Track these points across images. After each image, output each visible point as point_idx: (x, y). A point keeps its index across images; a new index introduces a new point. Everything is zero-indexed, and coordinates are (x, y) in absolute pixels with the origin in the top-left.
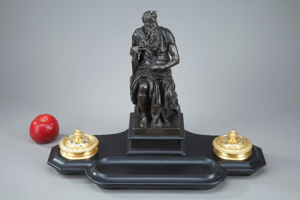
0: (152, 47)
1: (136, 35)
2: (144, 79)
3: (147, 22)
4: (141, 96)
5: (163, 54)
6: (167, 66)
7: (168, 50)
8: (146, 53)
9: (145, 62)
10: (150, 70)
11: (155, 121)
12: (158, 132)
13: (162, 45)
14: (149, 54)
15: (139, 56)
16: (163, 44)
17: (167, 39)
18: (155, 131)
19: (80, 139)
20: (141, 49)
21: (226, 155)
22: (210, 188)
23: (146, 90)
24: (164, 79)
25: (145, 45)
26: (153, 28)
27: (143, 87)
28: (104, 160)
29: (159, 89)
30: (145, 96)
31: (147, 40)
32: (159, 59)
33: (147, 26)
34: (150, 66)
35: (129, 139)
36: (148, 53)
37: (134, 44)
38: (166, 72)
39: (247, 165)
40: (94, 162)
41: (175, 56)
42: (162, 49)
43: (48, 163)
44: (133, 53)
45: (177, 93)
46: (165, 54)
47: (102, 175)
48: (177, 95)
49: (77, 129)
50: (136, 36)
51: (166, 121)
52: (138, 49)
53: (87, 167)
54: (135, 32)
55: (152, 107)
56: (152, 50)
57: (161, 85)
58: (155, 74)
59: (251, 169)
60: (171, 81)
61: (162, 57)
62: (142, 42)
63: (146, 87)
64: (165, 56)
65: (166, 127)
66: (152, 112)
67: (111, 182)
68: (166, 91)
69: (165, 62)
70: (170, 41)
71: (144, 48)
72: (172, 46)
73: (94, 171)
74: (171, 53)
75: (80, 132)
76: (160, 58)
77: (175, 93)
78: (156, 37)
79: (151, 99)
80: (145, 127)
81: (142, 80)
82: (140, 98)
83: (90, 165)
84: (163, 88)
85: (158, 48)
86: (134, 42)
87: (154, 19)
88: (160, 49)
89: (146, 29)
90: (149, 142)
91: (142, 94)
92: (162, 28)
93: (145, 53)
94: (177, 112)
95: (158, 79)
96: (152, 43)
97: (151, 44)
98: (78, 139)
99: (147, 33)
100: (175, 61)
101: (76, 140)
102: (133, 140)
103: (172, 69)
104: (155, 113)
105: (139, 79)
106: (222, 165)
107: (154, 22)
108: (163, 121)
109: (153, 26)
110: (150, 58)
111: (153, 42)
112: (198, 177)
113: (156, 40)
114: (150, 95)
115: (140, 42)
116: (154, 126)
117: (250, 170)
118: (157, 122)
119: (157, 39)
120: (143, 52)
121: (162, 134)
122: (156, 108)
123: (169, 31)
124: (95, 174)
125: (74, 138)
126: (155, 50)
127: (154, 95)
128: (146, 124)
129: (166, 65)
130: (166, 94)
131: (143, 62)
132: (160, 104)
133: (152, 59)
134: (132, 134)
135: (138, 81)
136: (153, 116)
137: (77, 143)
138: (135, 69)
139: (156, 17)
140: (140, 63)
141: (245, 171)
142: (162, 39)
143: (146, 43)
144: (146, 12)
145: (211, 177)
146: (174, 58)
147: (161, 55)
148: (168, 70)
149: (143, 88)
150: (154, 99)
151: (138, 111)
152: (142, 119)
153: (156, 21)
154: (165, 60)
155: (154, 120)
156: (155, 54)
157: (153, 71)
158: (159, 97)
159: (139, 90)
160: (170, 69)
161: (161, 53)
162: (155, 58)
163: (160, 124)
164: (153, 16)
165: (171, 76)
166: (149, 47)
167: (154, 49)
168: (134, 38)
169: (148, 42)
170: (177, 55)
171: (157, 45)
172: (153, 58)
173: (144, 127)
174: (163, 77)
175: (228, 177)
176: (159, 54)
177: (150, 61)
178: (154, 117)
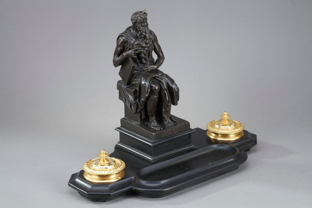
3: (142, 22)
8: (142, 55)
9: (138, 65)
19: (105, 161)
33: (141, 26)
49: (103, 151)
66: (165, 111)
71: (139, 51)
75: (105, 154)
78: (150, 36)
91: (156, 95)
96: (148, 43)
98: (104, 161)
99: (141, 34)
101: (101, 162)
104: (167, 113)
109: (146, 25)
113: (150, 39)
122: (169, 106)
125: (99, 160)
135: (150, 83)
136: (165, 116)
137: (102, 165)
149: (156, 89)
155: (166, 120)
163: (171, 124)
166: (145, 48)
169: (144, 43)
177: (145, 63)
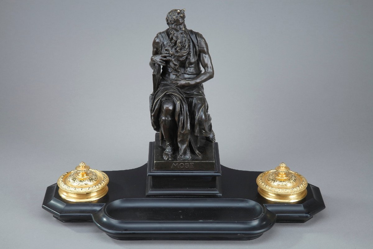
0: (179, 56)
1: (157, 40)
2: (168, 97)
3: (172, 24)
4: (165, 119)
5: (193, 66)
6: (198, 81)
7: (199, 60)
8: (171, 64)
9: (169, 75)
10: (176, 86)
11: (182, 152)
12: (187, 166)
13: (191, 53)
14: (175, 65)
15: (161, 68)
16: (193, 53)
17: (198, 46)
18: (182, 165)
19: (85, 175)
20: (164, 59)
21: (274, 195)
22: (253, 238)
23: (171, 112)
24: (195, 98)
25: (169, 54)
26: (180, 32)
27: (167, 107)
28: (117, 203)
29: (187, 110)
30: (170, 119)
31: (173, 47)
32: (187, 72)
33: (173, 28)
34: (176, 80)
35: (149, 175)
36: (173, 64)
37: (156, 53)
38: (197, 89)
39: (301, 208)
40: (104, 205)
41: (208, 67)
42: (191, 58)
43: (43, 207)
44: (154, 64)
45: (211, 116)
46: (195, 66)
47: (114, 222)
48: (211, 119)
49: (82, 163)
50: (158, 43)
51: (197, 152)
52: (161, 59)
53: (94, 212)
54: (157, 37)
55: (179, 134)
56: (178, 60)
57: (190, 105)
58: (182, 92)
59: (306, 213)
60: (203, 101)
61: (191, 70)
62: (166, 50)
63: (171, 108)
64: (195, 67)
65: (197, 160)
66: (179, 140)
67: (126, 230)
68: (197, 112)
69: (195, 76)
70: (201, 48)
71: (168, 58)
72: (204, 55)
73: (104, 217)
74: (203, 64)
75: (85, 167)
76: (189, 70)
77: (209, 116)
78: (185, 44)
79: (177, 123)
80: (170, 160)
81: (166, 99)
82: (163, 122)
83: (98, 208)
84: (193, 110)
85: (187, 58)
86: (155, 49)
87: (182, 20)
88: (189, 59)
89: (172, 34)
90: (174, 179)
91: (166, 117)
92: (191, 32)
93: (169, 64)
94: (211, 140)
95: (187, 98)
96: (179, 51)
97: (177, 52)
98: (83, 176)
99: (172, 38)
100: (208, 75)
101: (80, 176)
102: (154, 177)
103: (204, 84)
104: (183, 142)
105: (163, 97)
106: (269, 209)
107: (181, 24)
108: (193, 152)
109: (180, 29)
110: (176, 70)
111: (181, 49)
112: (238, 223)
113: (184, 47)
114: (176, 118)
115: (163, 50)
116: (182, 158)
117: (305, 215)
118: (185, 153)
119: (186, 46)
120: (167, 62)
121: (191, 168)
122: (183, 134)
123: (201, 36)
124: (105, 219)
125: (77, 174)
126: (183, 61)
127: (182, 118)
128: (171, 155)
129: (196, 80)
130: (197, 117)
131: (167, 75)
132: (188, 130)
133: (178, 72)
134: (153, 169)
135: (161, 100)
136: (179, 145)
137: (81, 181)
138: (157, 85)
139: (183, 18)
140: (164, 77)
141: (299, 216)
142: (191, 46)
143: (172, 51)
144: (172, 11)
145: (255, 223)
146: (207, 70)
147: (190, 66)
148: (198, 86)
149: (168, 110)
150: (181, 123)
151: (160, 139)
152: (165, 149)
153: (184, 22)
154: (195, 73)
155: (181, 150)
156: (183, 65)
157: (180, 88)
158: (188, 121)
159: (163, 111)
160: (202, 85)
161: (191, 64)
162: (182, 70)
163: (188, 156)
164: (181, 16)
165: (203, 94)
166: (175, 56)
167: (181, 59)
168: (155, 44)
169: (173, 50)
170: (211, 68)
171: (185, 53)
172: (180, 70)
173: (168, 159)
174: (193, 94)
175: (276, 224)
176: (187, 65)
177: (176, 75)
178: (181, 146)
